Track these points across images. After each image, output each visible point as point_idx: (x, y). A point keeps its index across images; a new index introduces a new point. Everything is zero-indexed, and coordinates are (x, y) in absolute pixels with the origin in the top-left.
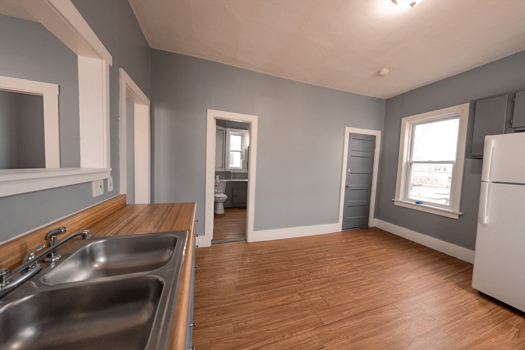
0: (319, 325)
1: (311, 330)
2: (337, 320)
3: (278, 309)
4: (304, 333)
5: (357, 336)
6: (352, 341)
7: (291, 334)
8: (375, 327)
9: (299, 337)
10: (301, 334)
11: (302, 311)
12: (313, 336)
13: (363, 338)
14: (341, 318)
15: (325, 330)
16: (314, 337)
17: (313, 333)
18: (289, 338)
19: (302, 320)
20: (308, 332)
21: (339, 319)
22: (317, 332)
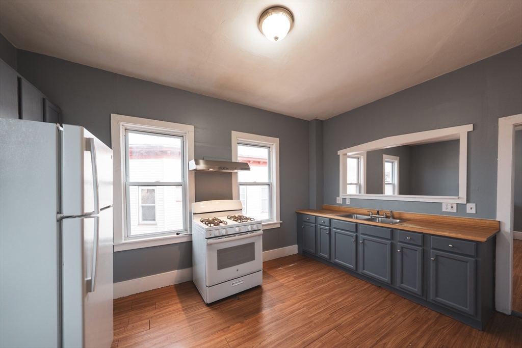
0: (338, 328)
1: (342, 323)
2: (326, 335)
3: (381, 334)
4: (346, 320)
5: (308, 326)
6: (312, 321)
7: (355, 318)
8: (292, 336)
9: (348, 317)
10: (348, 319)
11: (359, 337)
12: (340, 319)
13: (304, 326)
14: (322, 338)
15: (332, 325)
16: (338, 318)
17: (340, 321)
18: (355, 315)
19: (354, 329)
20: (344, 321)
21: (324, 337)
22: (338, 323)
